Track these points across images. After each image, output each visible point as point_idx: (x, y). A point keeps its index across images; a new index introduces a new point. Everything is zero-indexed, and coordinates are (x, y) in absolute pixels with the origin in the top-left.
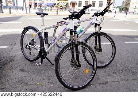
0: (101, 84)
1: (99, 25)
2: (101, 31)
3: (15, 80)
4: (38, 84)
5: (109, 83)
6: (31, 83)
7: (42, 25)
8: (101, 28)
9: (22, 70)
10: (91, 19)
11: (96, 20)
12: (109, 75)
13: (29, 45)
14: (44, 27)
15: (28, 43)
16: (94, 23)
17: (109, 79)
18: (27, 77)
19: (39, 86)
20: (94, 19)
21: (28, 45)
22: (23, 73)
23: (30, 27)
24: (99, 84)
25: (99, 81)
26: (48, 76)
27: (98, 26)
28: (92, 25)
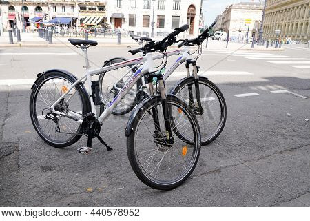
0: (209, 173)
1: (194, 63)
2: (199, 74)
3: (35, 190)
4: (90, 189)
5: (222, 170)
6: (73, 192)
7: (85, 65)
8: (198, 69)
9: (46, 168)
10: (178, 52)
11: (189, 53)
12: (220, 156)
13: (54, 111)
14: (90, 71)
15: (53, 107)
16: (184, 60)
17: (222, 163)
18: (62, 181)
19: (93, 194)
20: (184, 51)
21: (51, 111)
22: (49, 174)
23: (52, 71)
24: (207, 173)
25: (206, 169)
26: (106, 173)
27: (193, 65)
28: (181, 63)
